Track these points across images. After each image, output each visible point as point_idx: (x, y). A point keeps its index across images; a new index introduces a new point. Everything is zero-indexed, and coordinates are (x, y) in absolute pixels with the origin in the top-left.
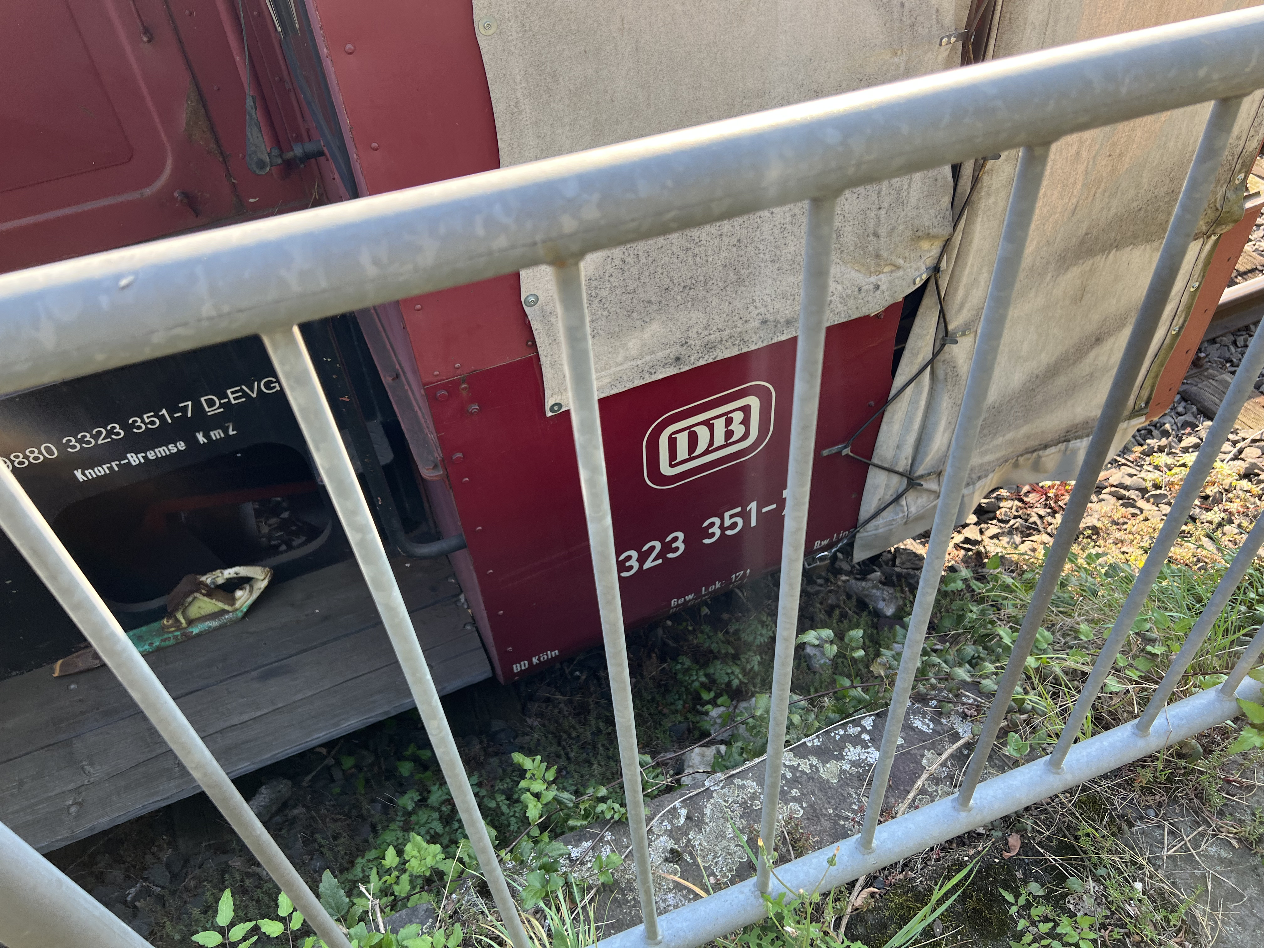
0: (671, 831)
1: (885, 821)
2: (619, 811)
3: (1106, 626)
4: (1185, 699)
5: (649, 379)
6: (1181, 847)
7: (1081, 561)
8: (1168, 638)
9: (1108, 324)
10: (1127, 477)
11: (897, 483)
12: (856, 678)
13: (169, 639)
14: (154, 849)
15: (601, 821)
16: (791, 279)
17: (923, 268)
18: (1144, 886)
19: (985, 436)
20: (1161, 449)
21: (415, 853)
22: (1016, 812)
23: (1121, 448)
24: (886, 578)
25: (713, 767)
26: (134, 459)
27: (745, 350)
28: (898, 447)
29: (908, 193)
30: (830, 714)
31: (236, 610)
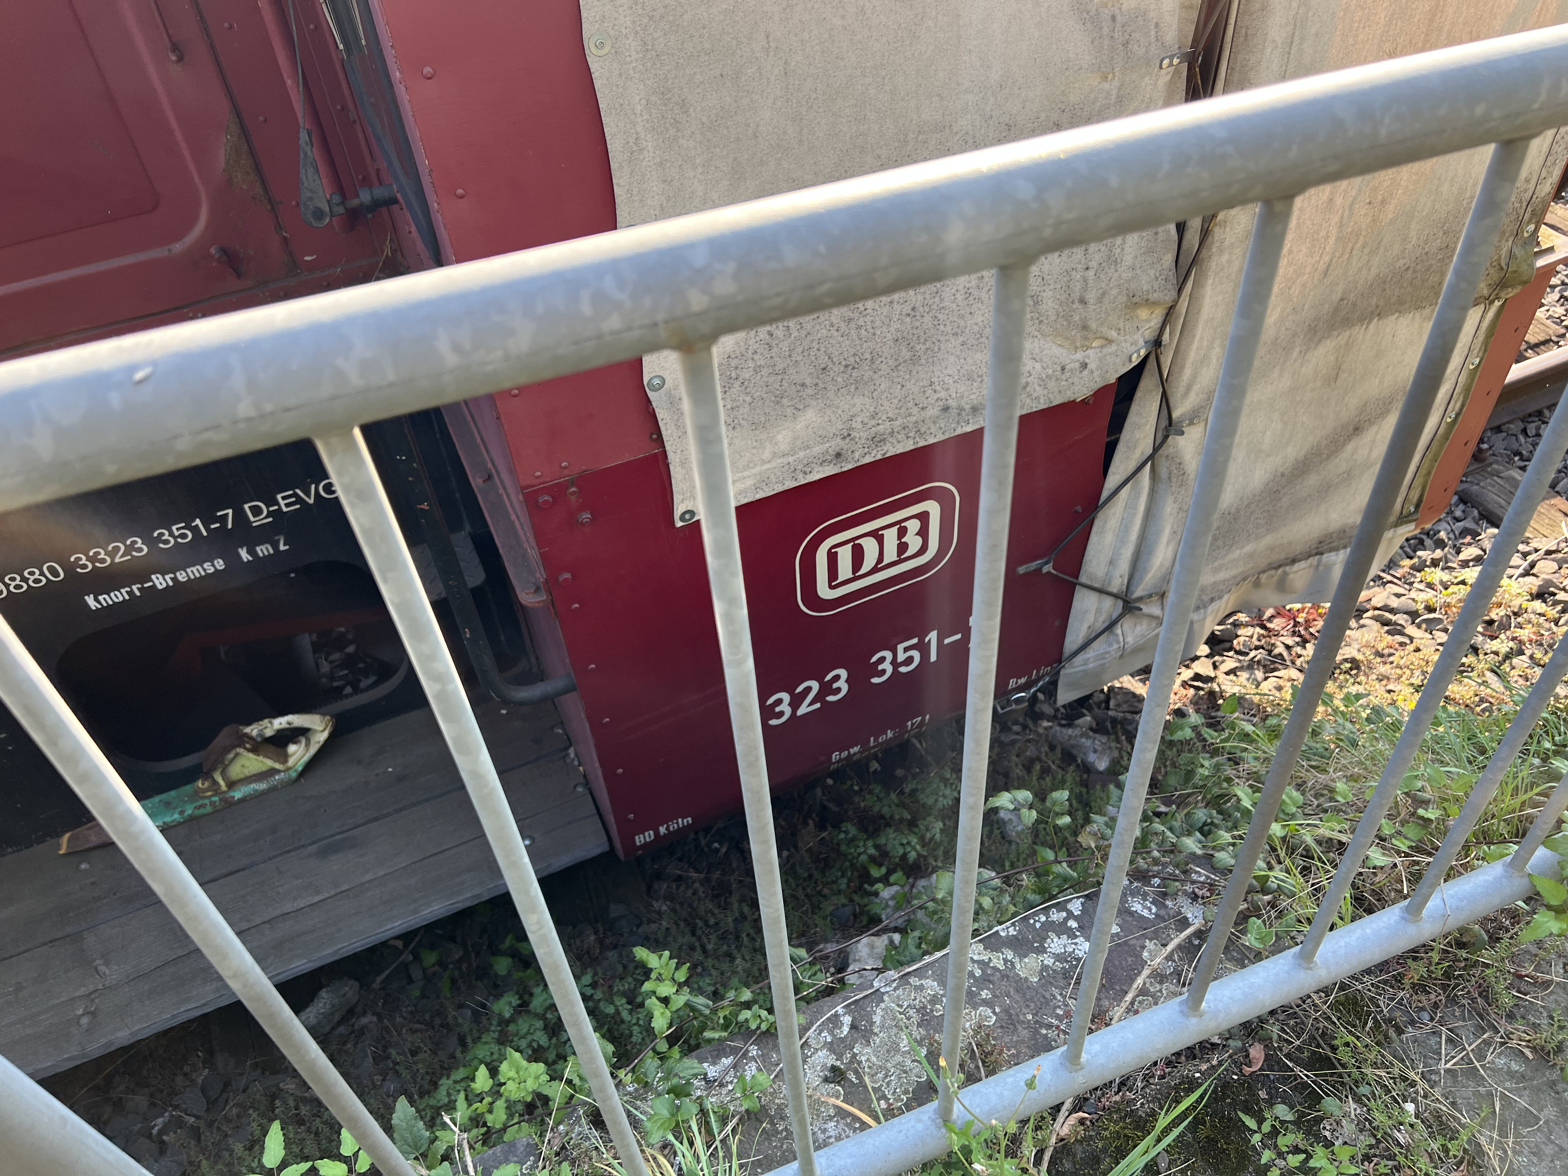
0: (831, 1043)
1: (1097, 1029)
2: (767, 1020)
3: (1368, 784)
4: (1466, 875)
5: (803, 480)
6: (1462, 1059)
7: (1337, 702)
8: (1445, 800)
9: (1368, 409)
10: (1393, 598)
11: (1109, 607)
12: (1060, 848)
13: (203, 806)
14: (187, 1069)
15: (745, 1033)
16: (979, 356)
17: (1141, 342)
18: (1417, 1107)
19: (1218, 548)
20: (1435, 563)
21: (512, 1074)
22: (1259, 1017)
23: (1386, 562)
24: (1097, 724)
25: (884, 962)
26: (160, 582)
27: (922, 443)
28: (1111, 562)
29: (1123, 249)
30: (1028, 896)
31: (288, 769)
